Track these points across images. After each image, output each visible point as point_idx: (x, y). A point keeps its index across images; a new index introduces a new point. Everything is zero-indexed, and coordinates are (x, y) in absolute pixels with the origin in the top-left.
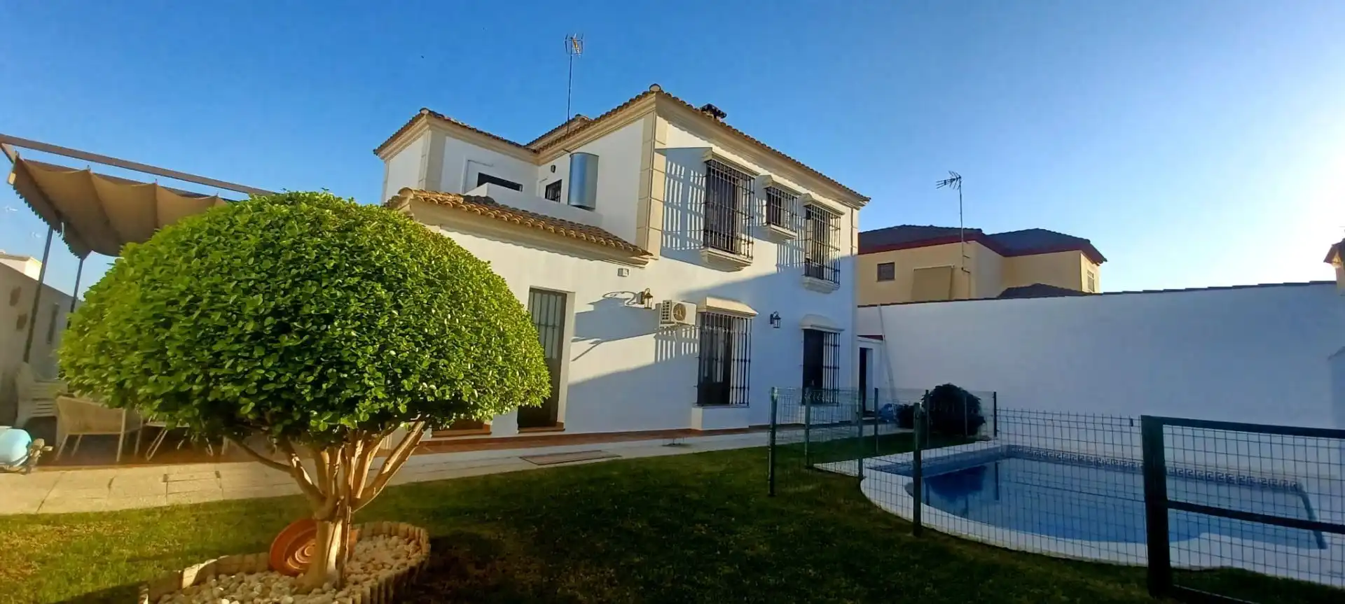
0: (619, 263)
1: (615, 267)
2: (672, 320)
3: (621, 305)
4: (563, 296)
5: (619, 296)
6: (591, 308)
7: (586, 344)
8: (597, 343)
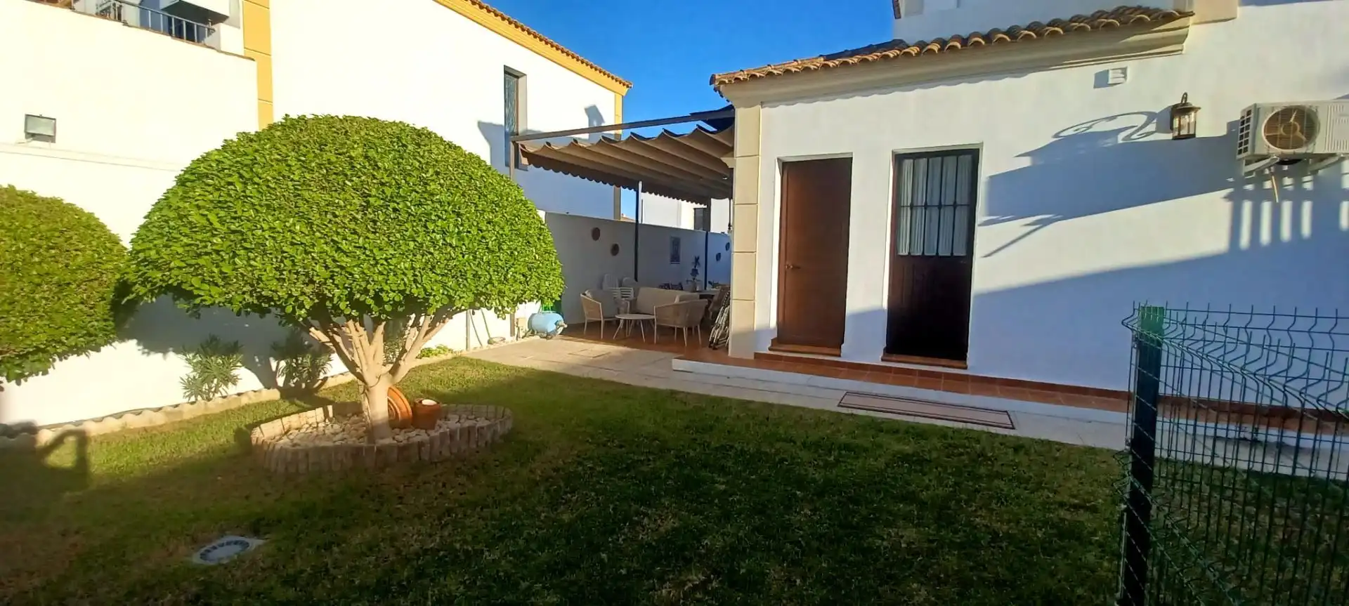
0: (1098, 62)
1: (1090, 71)
2: (1259, 151)
3: (1109, 143)
4: (972, 155)
5: (1098, 128)
6: (1026, 162)
7: (1016, 227)
8: (1044, 223)
